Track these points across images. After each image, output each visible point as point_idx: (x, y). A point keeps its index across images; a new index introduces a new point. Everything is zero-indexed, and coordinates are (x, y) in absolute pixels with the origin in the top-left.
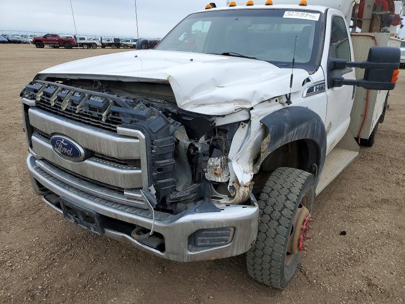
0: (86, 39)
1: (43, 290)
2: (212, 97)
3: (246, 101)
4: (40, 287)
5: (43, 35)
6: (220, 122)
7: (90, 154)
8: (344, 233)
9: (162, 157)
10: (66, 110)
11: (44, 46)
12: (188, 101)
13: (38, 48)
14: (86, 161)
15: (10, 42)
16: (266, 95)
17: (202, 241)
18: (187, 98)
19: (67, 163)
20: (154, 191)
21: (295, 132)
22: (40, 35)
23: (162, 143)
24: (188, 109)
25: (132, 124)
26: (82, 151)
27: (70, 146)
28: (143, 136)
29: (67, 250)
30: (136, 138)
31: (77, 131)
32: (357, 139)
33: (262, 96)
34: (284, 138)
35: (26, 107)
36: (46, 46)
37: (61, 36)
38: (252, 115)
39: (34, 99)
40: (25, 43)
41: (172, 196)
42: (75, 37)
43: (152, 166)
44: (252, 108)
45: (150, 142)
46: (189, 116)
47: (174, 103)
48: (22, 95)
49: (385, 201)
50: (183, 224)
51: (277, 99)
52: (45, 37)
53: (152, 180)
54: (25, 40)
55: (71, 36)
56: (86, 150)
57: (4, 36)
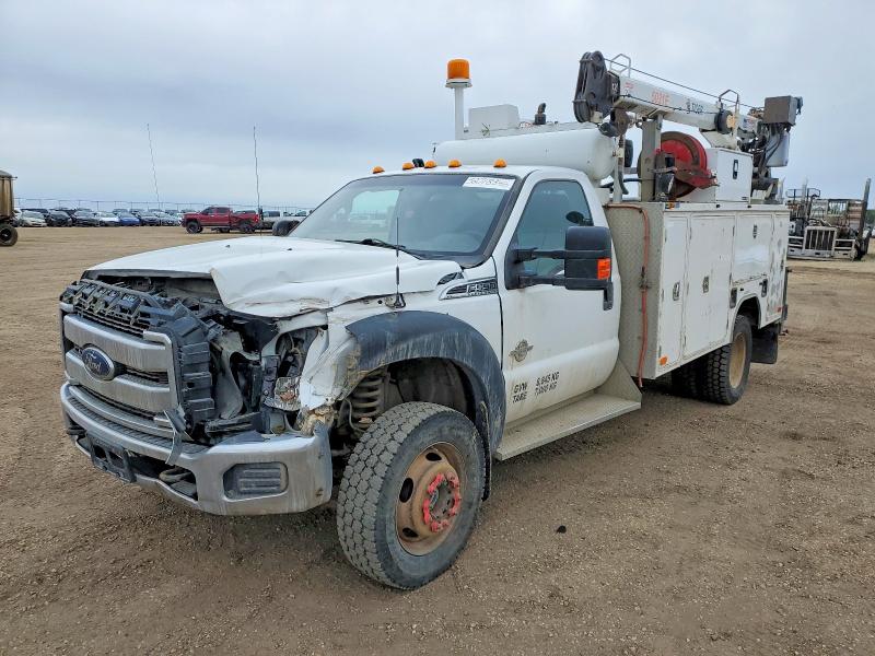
0: (282, 214)
1: (57, 573)
2: (271, 295)
3: (321, 301)
4: (54, 570)
5: (202, 209)
6: (285, 328)
7: (122, 370)
8: (562, 529)
9: (194, 367)
10: (99, 313)
11: (202, 229)
12: (237, 299)
13: (190, 232)
14: (116, 379)
15: (143, 223)
16: (354, 294)
17: (246, 485)
18: (235, 295)
19: (97, 384)
20: (182, 413)
21: (411, 346)
22: (198, 209)
23: (192, 350)
24: (237, 309)
25: (159, 327)
26: (111, 365)
27: (100, 360)
28: (170, 342)
29: (110, 532)
30: (162, 344)
31: (107, 340)
32: (635, 380)
33: (346, 295)
34: (390, 352)
35: (64, 313)
36: (205, 230)
37: (235, 210)
38: (331, 319)
39: (71, 302)
40: (169, 225)
41: (212, 424)
42: (261, 211)
43: (181, 379)
44: (331, 309)
45: (177, 348)
46: (240, 319)
47: (219, 301)
48: (61, 298)
49: (679, 489)
50: (212, 455)
51: (382, 299)
52: (206, 213)
53: (183, 399)
54: (171, 218)
55: (253, 209)
56: (117, 364)
57: (134, 212)
